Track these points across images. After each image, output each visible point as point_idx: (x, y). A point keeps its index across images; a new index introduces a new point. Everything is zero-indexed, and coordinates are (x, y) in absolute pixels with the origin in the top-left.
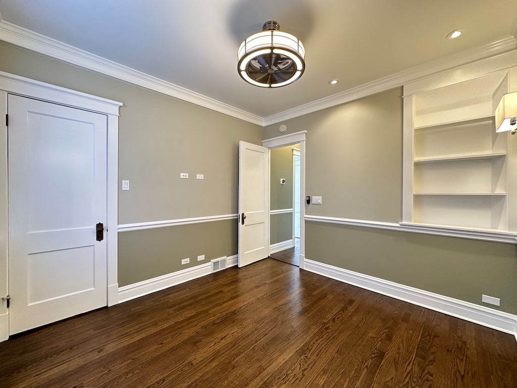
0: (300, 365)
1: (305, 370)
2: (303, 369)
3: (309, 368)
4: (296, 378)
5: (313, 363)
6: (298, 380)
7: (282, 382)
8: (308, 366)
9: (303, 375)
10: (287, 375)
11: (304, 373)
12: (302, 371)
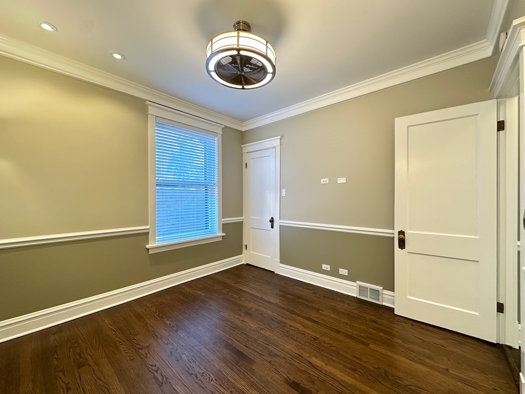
0: (203, 373)
1: (197, 377)
2: (198, 375)
3: (197, 381)
4: (190, 368)
5: (202, 385)
6: (187, 370)
7: (190, 358)
8: (200, 380)
9: (191, 374)
10: (195, 362)
11: (193, 376)
12: (196, 374)
